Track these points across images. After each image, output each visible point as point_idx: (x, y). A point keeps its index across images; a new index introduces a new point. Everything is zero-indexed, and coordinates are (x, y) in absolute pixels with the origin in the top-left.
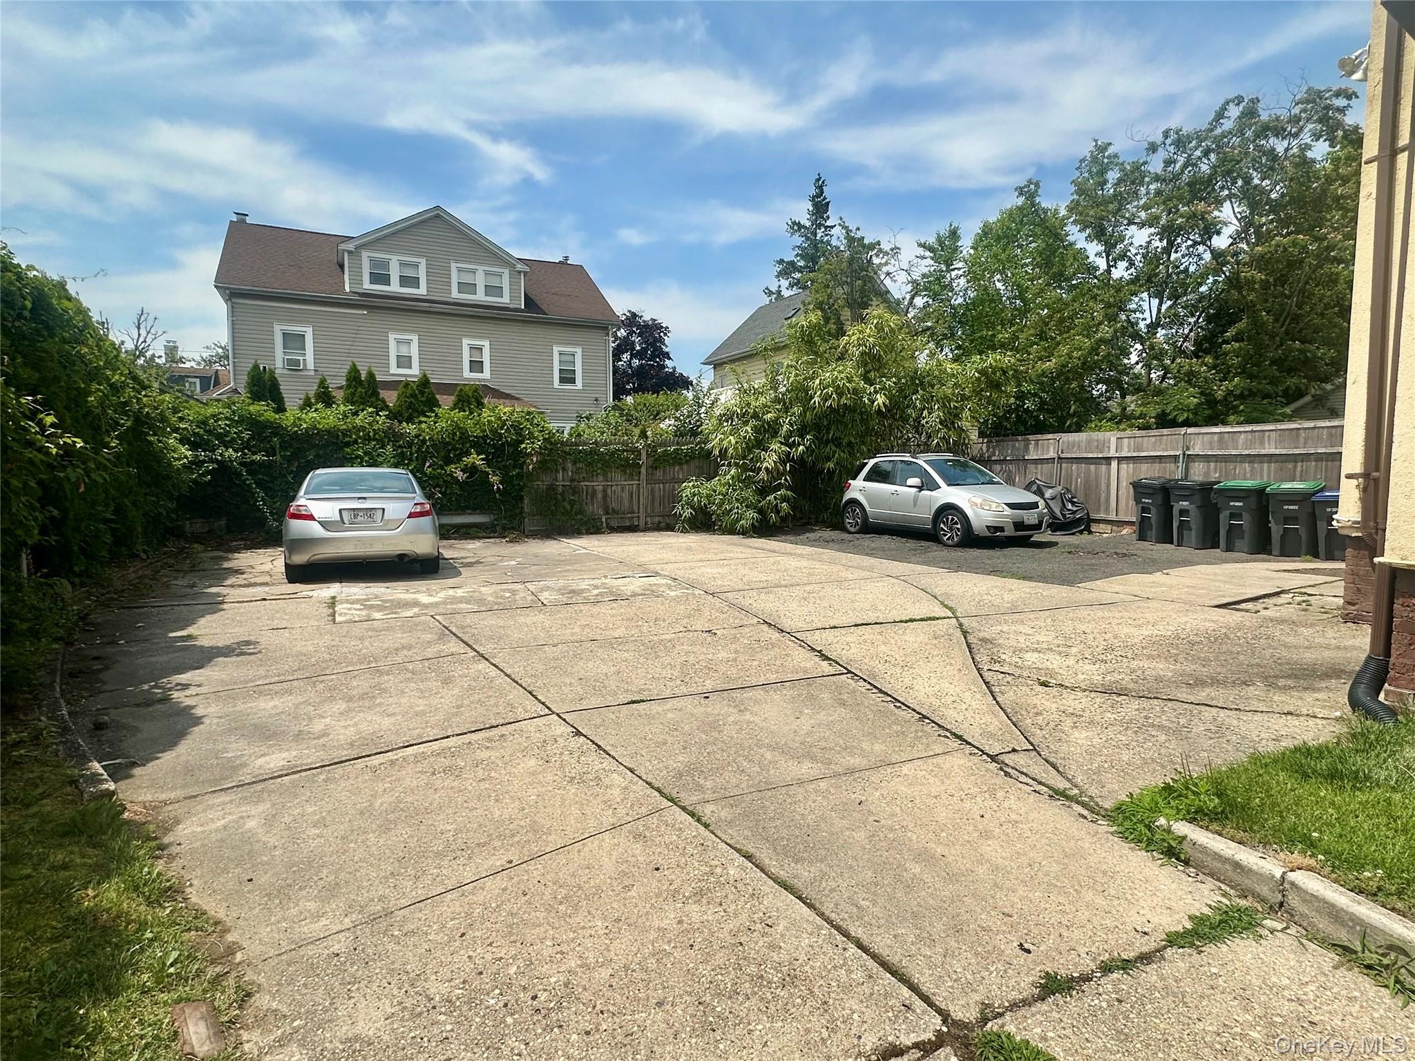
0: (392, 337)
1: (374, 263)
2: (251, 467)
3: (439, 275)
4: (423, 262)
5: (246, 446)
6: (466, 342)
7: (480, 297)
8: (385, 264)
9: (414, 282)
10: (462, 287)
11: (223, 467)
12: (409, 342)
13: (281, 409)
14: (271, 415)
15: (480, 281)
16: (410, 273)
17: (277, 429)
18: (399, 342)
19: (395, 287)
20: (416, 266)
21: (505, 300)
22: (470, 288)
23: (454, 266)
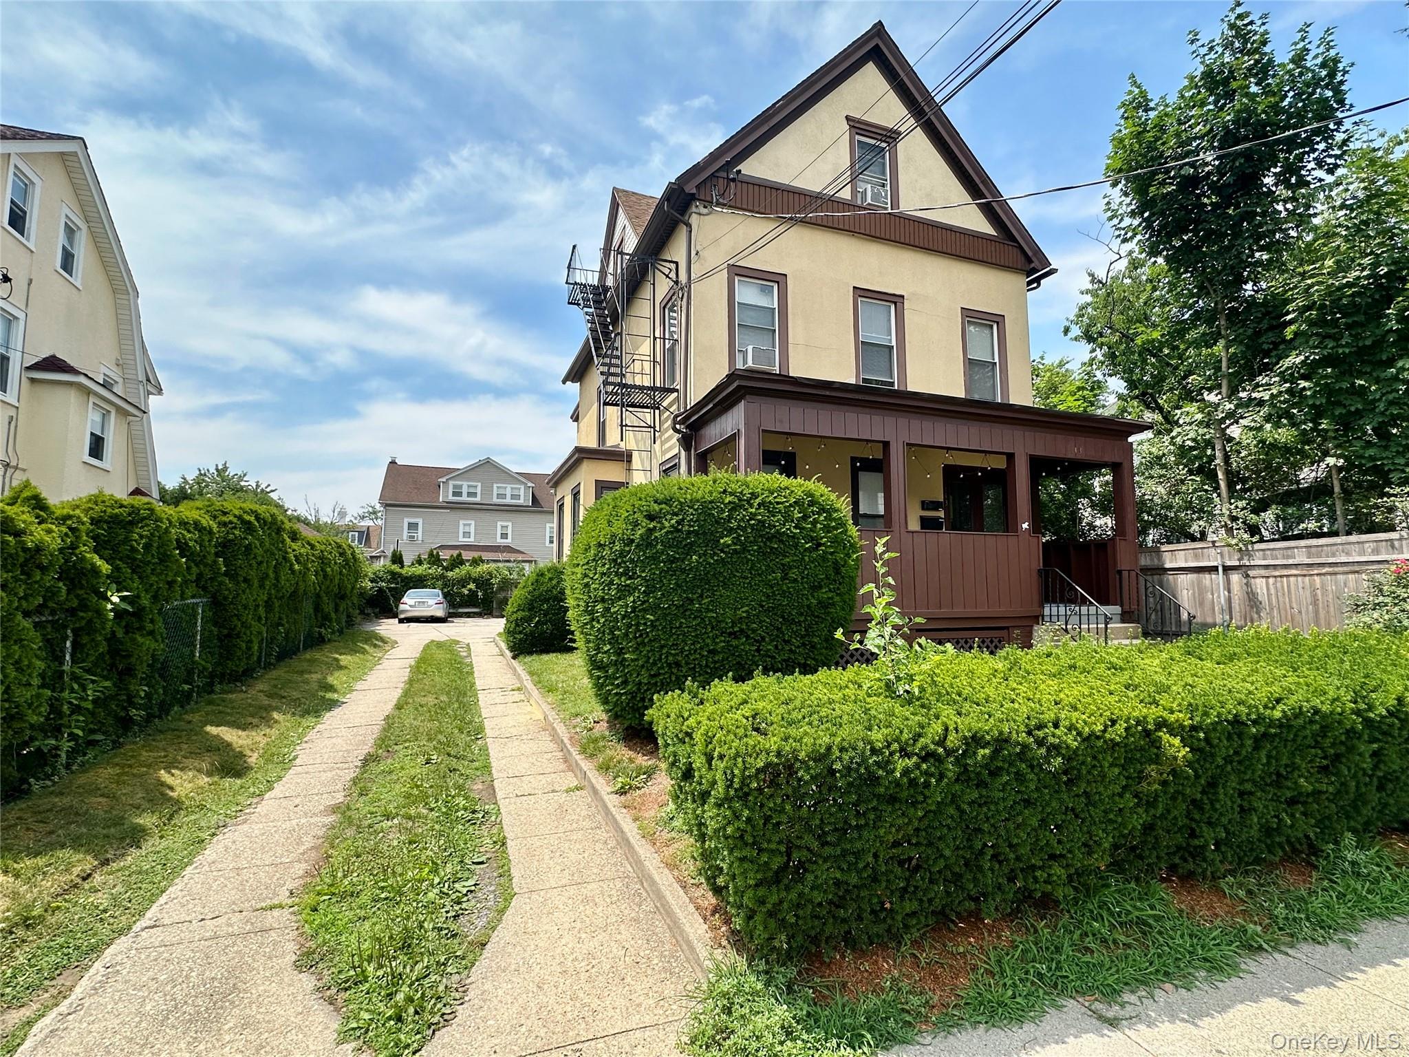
0: (461, 522)
1: (455, 487)
2: (391, 589)
3: (487, 490)
4: (479, 484)
5: (389, 581)
6: (499, 524)
7: (508, 501)
8: (461, 487)
9: (475, 494)
10: (499, 496)
11: (381, 590)
12: (470, 525)
13: (402, 567)
14: (398, 570)
15: (508, 492)
16: (472, 490)
17: (400, 575)
18: (465, 525)
19: (464, 498)
20: (476, 487)
21: (521, 501)
22: (503, 496)
23: (495, 485)
